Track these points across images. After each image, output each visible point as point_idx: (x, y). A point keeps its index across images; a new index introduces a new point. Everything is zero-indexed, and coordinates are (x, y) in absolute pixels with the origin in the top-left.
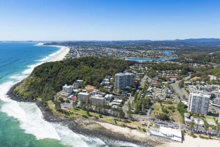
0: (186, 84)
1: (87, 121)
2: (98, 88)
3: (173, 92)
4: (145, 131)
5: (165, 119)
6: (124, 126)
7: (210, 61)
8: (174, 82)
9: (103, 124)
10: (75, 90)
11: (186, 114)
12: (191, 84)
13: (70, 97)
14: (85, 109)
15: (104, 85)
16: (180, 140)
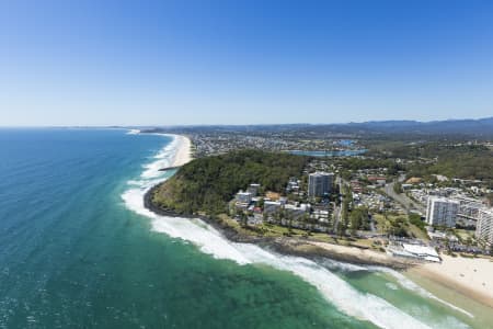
0: (405, 188)
1: (293, 241)
2: (284, 195)
3: (392, 199)
4: (382, 250)
5: (401, 234)
6: (350, 245)
7: (418, 155)
8: (383, 186)
9: (318, 244)
10: (254, 199)
11: (427, 228)
12: (412, 188)
13: (251, 208)
14: (281, 225)
15: (293, 191)
16: (437, 260)
